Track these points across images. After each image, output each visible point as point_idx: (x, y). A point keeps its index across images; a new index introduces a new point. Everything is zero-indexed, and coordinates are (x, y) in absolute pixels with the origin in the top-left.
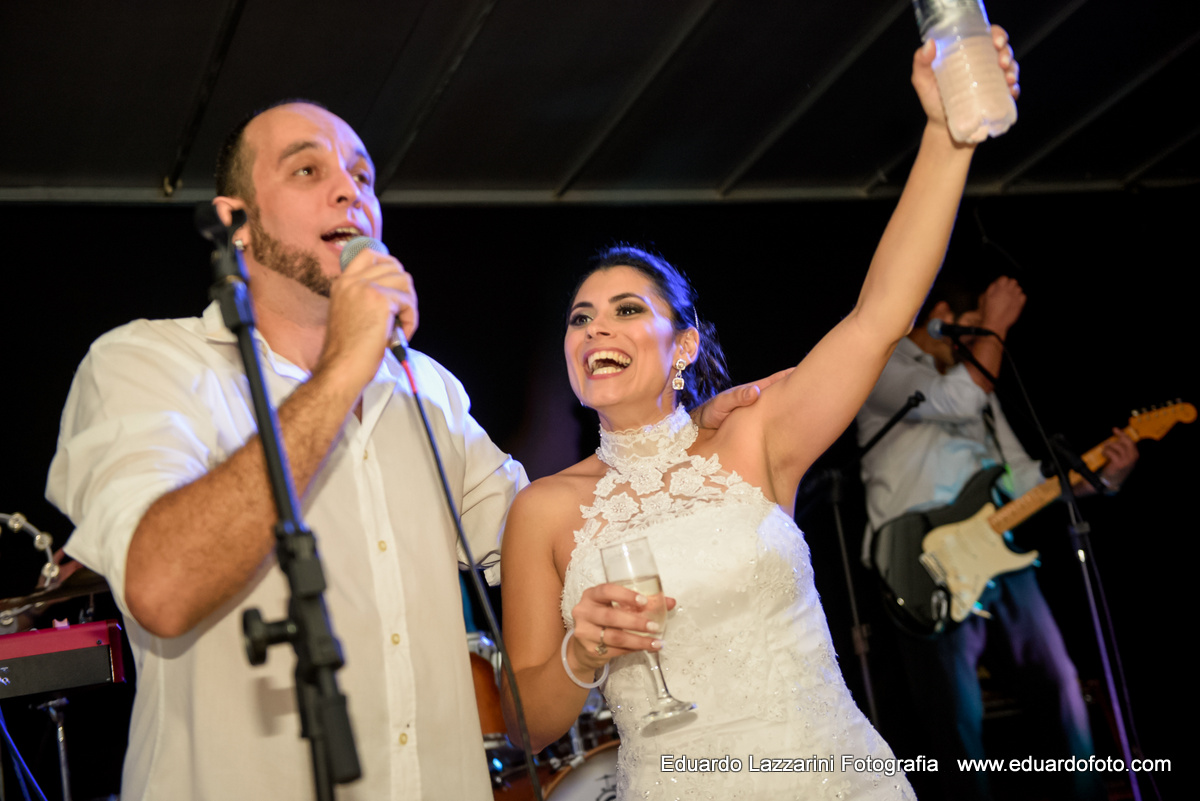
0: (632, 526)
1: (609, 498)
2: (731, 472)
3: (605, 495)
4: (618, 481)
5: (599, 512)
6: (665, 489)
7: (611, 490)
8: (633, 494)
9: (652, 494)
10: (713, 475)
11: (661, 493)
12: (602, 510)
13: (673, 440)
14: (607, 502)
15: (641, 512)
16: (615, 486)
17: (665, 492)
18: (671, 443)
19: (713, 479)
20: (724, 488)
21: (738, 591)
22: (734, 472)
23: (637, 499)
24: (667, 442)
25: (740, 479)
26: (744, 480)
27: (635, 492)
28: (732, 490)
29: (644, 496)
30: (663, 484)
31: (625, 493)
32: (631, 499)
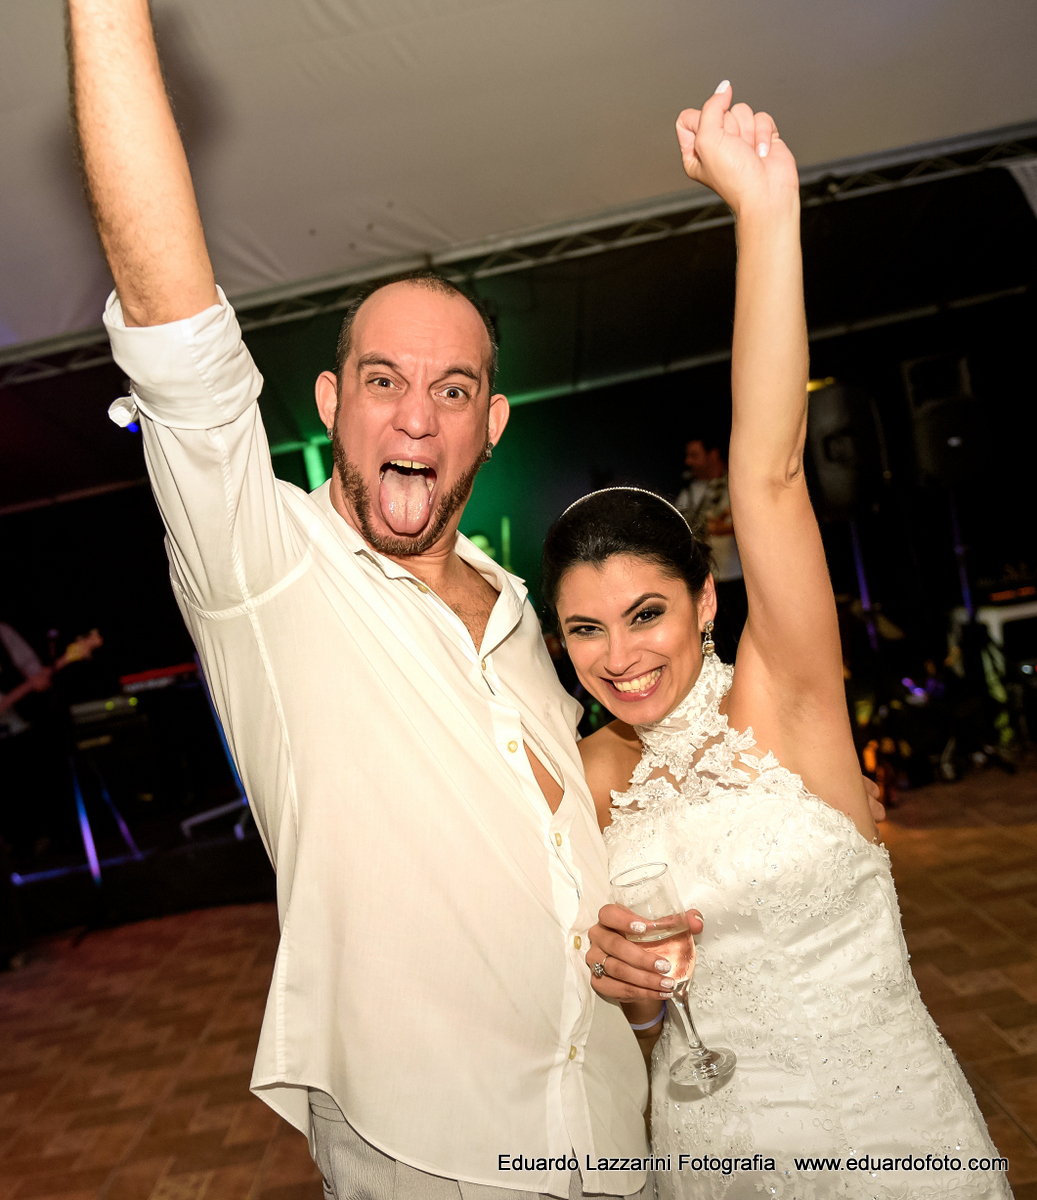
1: (644, 784)
2: (768, 753)
3: (641, 782)
4: (654, 765)
5: (632, 799)
7: (648, 775)
8: (671, 778)
10: (744, 751)
12: (637, 798)
13: (705, 705)
14: (642, 788)
16: (651, 770)
18: (703, 710)
19: (744, 759)
20: (754, 774)
22: (770, 752)
23: (676, 786)
24: (698, 710)
25: (775, 762)
26: (781, 765)
27: (674, 777)
28: (765, 778)
31: (663, 778)
32: (670, 785)
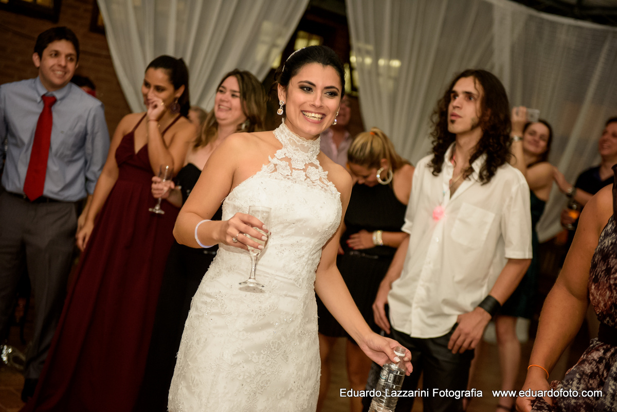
0: (288, 179)
2: (330, 181)
3: (279, 158)
6: (304, 170)
7: (282, 157)
9: (298, 169)
10: (323, 178)
11: (302, 171)
15: (291, 175)
17: (304, 172)
19: (323, 180)
21: (318, 230)
23: (292, 169)
25: (334, 185)
27: (292, 165)
29: (294, 169)
30: (304, 167)
31: (288, 163)
32: (289, 167)
